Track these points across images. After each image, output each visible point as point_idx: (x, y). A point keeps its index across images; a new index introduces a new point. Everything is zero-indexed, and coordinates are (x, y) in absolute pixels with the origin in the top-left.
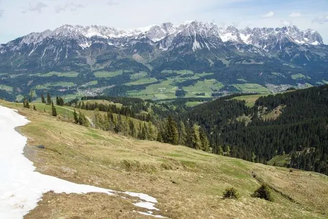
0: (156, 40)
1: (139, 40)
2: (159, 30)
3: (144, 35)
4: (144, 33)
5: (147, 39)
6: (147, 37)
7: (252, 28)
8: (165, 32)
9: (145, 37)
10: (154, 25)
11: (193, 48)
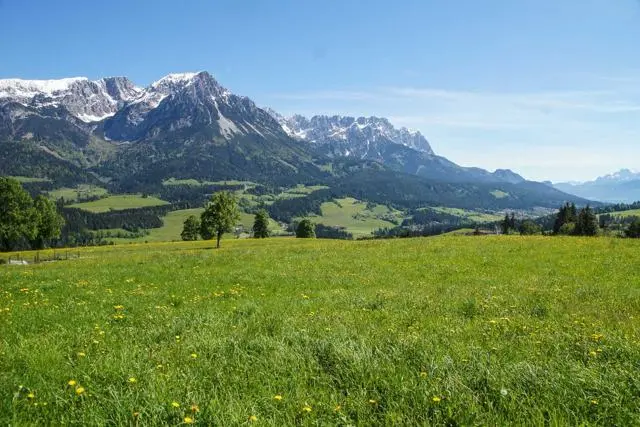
0: (88, 118)
1: (34, 110)
2: (96, 92)
3: (49, 100)
4: (50, 95)
5: (62, 110)
6: (60, 106)
7: (309, 118)
8: (114, 102)
9: (54, 104)
10: (80, 79)
11: (222, 132)
